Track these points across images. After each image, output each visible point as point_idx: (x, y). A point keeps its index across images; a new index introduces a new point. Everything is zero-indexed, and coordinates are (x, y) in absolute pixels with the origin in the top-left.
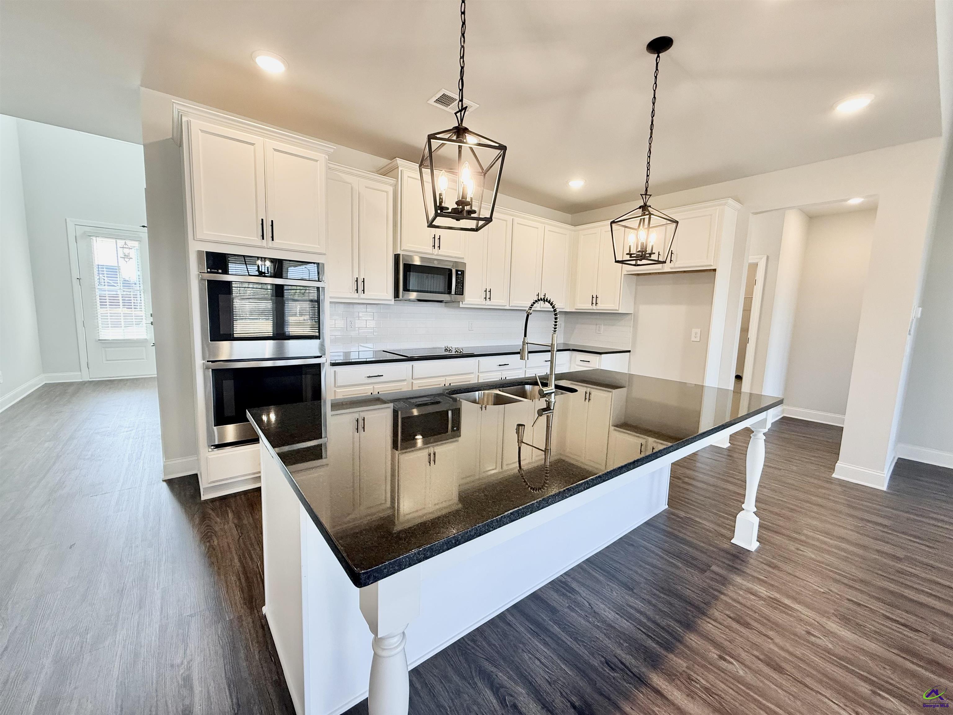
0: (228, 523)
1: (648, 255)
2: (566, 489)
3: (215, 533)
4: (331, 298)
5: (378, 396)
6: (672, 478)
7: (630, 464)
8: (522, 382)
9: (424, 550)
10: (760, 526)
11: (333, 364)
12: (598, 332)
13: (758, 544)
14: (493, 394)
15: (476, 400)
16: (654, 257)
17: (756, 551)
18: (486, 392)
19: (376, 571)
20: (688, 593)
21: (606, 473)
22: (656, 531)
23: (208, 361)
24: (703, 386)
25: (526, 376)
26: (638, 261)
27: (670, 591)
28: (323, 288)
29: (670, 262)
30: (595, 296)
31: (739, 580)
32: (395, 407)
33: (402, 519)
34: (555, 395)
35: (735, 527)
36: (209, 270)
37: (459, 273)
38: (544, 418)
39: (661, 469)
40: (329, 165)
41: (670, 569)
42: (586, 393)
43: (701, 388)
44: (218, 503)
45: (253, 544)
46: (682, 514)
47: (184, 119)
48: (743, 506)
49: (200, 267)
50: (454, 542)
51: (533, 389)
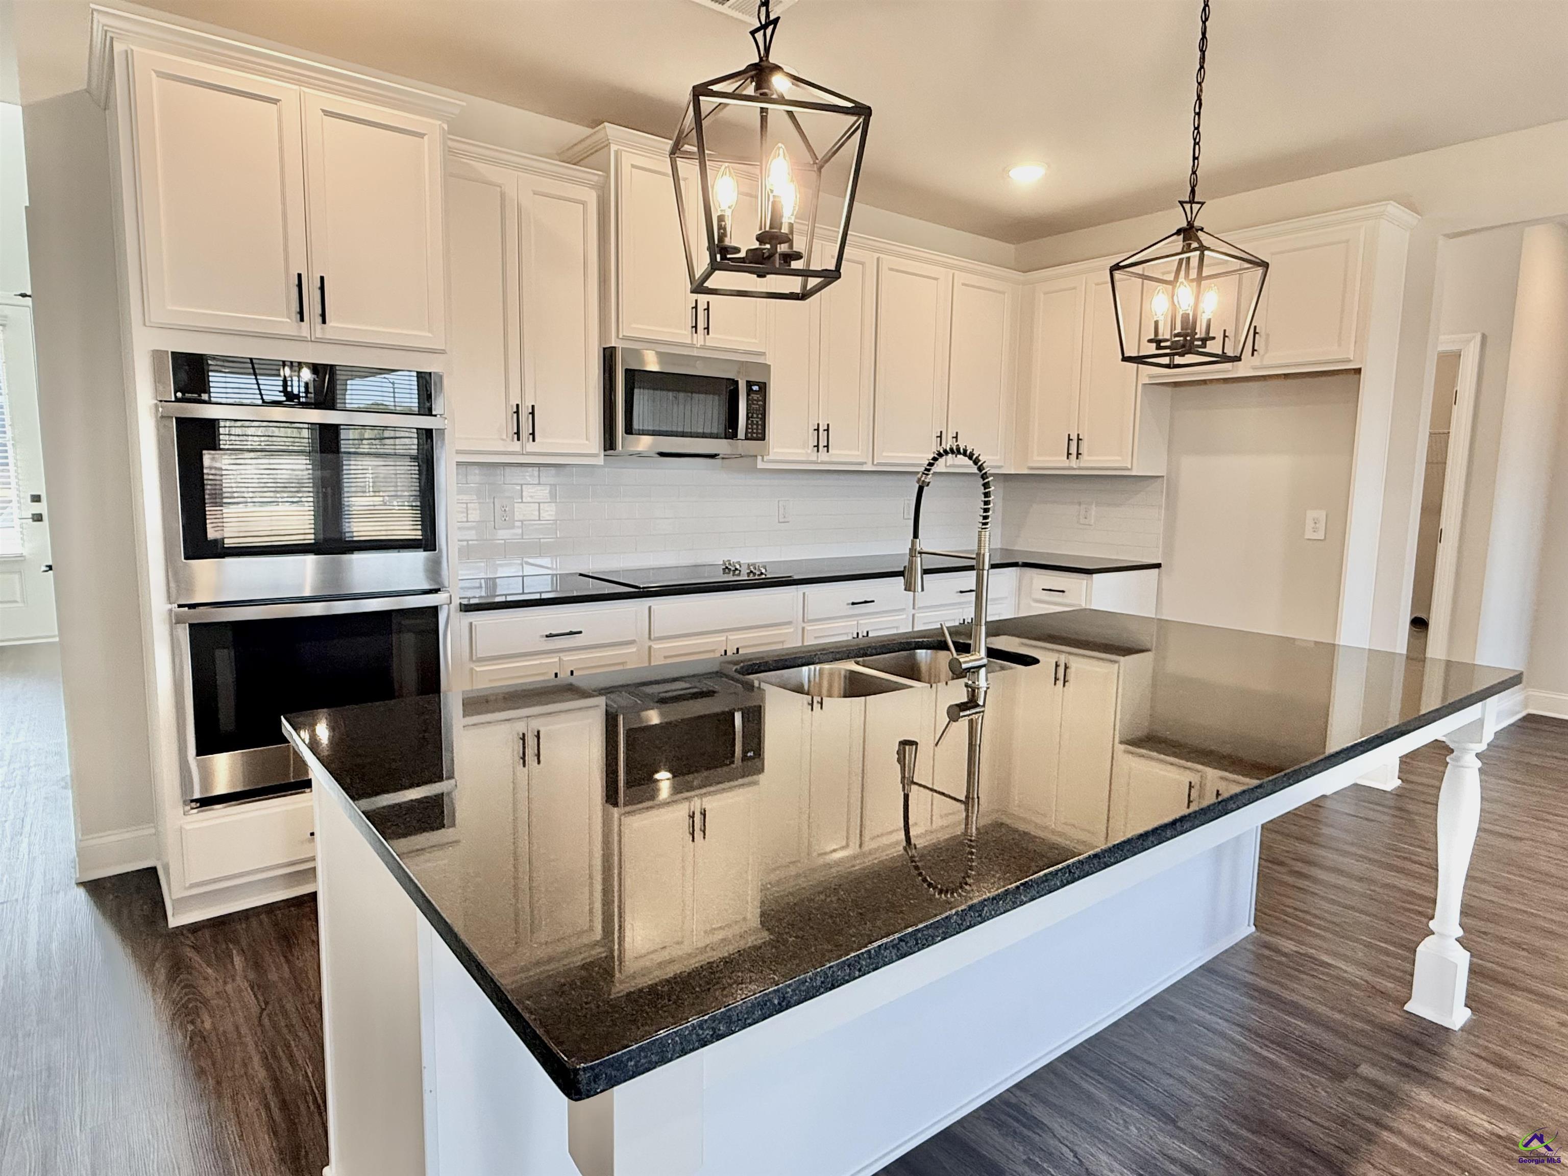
0: (233, 980)
1: (1199, 343)
2: (1022, 884)
3: (206, 1002)
4: (459, 452)
5: (572, 680)
6: (1263, 862)
7: (1164, 827)
8: (909, 643)
9: (713, 1019)
10: (1474, 971)
11: (467, 608)
12: (1082, 521)
13: (1468, 1012)
14: (843, 673)
15: (802, 685)
16: (1214, 347)
17: (1462, 1029)
18: (827, 666)
19: (610, 1064)
20: (1304, 1126)
21: (1110, 849)
22: (1228, 987)
23: (180, 606)
24: (1334, 645)
25: (916, 629)
26: (1176, 357)
27: (1262, 1122)
28: (442, 431)
29: (1253, 355)
30: (1074, 437)
31: (1423, 1096)
32: (611, 707)
33: (631, 965)
34: (987, 672)
35: (1412, 975)
36: (179, 395)
37: (755, 388)
38: (963, 724)
39: (1238, 839)
40: (450, 143)
41: (1264, 1073)
42: (1057, 666)
43: (1332, 648)
44: (207, 933)
45: (293, 1026)
46: (1288, 946)
47: (118, 47)
48: (1432, 924)
49: (161, 388)
50: (776, 1002)
51: (934, 660)
